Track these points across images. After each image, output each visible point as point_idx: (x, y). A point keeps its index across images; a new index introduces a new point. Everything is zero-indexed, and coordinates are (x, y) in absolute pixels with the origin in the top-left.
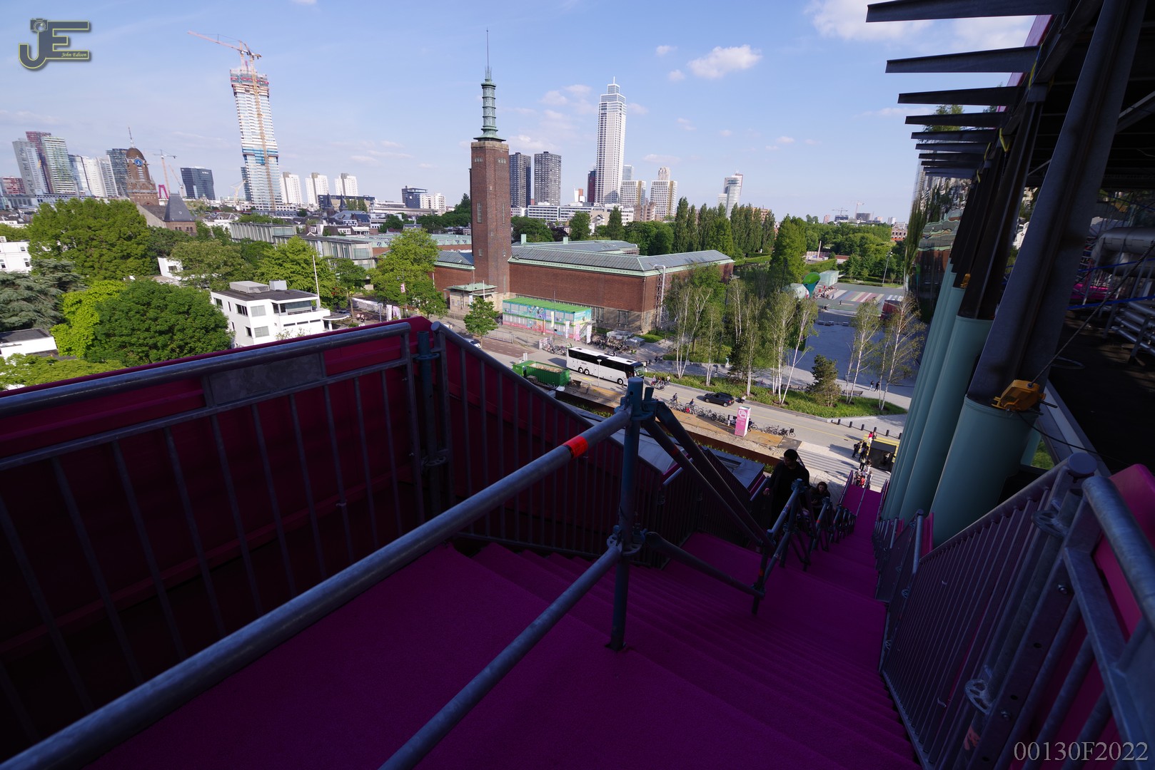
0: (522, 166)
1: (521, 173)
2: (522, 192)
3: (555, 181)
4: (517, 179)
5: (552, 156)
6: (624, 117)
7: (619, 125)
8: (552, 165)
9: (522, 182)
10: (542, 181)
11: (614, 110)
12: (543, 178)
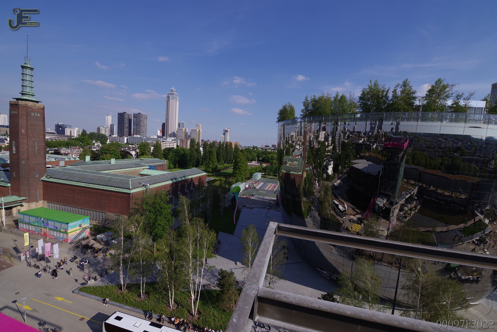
0: (127, 118)
1: (126, 121)
2: (126, 130)
3: (144, 126)
4: (124, 124)
5: (142, 115)
6: (178, 102)
7: (176, 105)
8: (142, 119)
9: (126, 125)
10: (137, 125)
11: (173, 99)
12: (138, 124)
